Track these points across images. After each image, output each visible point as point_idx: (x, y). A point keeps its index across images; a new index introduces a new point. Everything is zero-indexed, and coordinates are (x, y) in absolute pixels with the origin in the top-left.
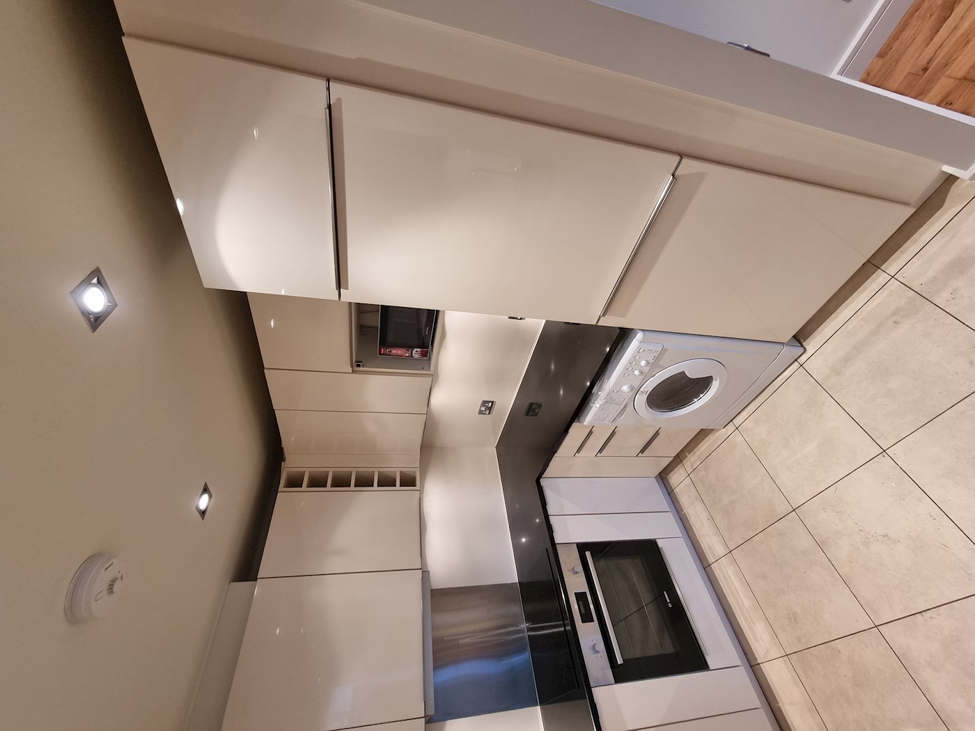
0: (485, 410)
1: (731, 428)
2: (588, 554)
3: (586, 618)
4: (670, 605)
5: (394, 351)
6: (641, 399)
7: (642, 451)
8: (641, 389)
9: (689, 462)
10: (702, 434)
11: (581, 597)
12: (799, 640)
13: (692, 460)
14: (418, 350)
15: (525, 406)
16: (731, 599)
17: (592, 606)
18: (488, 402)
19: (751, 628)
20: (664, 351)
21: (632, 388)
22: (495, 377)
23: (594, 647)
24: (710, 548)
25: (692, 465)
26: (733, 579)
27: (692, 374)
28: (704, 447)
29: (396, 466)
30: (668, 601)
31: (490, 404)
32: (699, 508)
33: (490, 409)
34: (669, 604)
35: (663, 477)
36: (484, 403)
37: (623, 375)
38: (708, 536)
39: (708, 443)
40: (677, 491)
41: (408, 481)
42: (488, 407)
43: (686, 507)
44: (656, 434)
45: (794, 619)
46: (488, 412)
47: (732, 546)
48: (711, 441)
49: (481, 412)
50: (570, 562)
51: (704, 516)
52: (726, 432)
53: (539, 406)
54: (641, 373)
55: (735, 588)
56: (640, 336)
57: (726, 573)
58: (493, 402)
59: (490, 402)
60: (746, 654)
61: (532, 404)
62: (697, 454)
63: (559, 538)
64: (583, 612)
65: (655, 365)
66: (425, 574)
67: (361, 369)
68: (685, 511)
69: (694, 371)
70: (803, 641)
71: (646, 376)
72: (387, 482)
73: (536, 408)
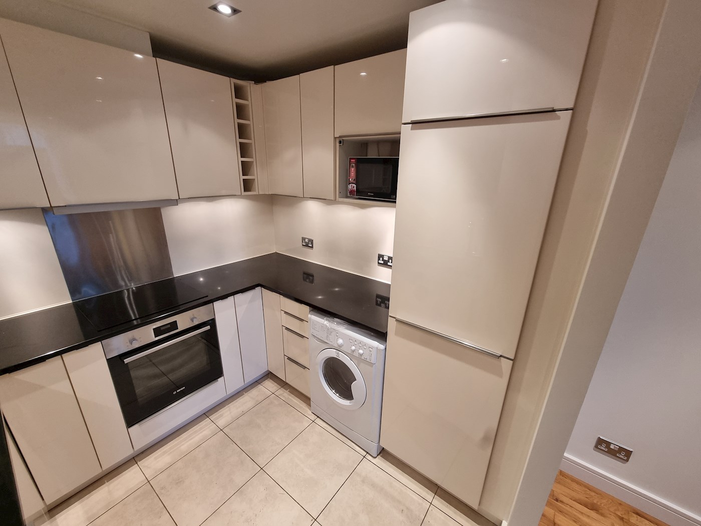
0: (305, 242)
1: (313, 417)
2: (208, 328)
3: (157, 332)
5: (353, 169)
6: (332, 353)
7: (289, 359)
8: (340, 352)
9: (282, 392)
10: (306, 399)
11: (174, 325)
12: (162, 488)
13: (285, 394)
14: (355, 188)
15: (310, 272)
16: (184, 436)
17: (169, 334)
18: (312, 243)
19: (165, 453)
20: (371, 364)
21: (340, 346)
22: (332, 248)
23: (134, 339)
24: (221, 416)
25: (281, 395)
26: (201, 435)
27: (354, 386)
28: (296, 401)
29: (258, 175)
31: (311, 245)
32: (250, 404)
33: (307, 246)
34: (175, 392)
35: (269, 375)
36: (312, 241)
37: (350, 338)
38: (230, 413)
39: (299, 404)
40: (260, 387)
41: (247, 186)
42: (308, 244)
43: (249, 394)
44: (305, 367)
45: (179, 482)
46: (304, 244)
47: (225, 430)
48: (301, 405)
49: (303, 239)
50: (199, 315)
51: (245, 408)
52: (309, 415)
53: (312, 282)
54: (353, 351)
55: (194, 437)
56: (382, 347)
57: (205, 429)
58: (312, 247)
59: (312, 245)
60: (142, 453)
61: (313, 276)
62: (290, 397)
63: (218, 305)
64: (162, 328)
65: (360, 359)
66: (175, 202)
67: (338, 144)
68: (246, 394)
69: (357, 387)
70: (163, 491)
71: (351, 355)
72: (246, 168)
73: (310, 279)
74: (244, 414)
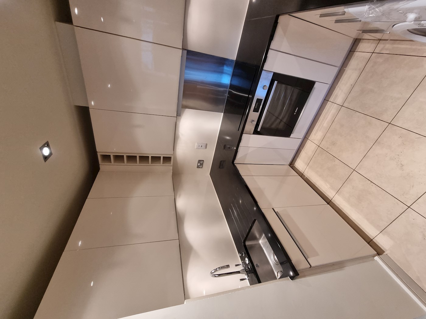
2: (276, 82)
3: (256, 110)
4: (295, 114)
9: (383, 45)
11: (259, 101)
17: (261, 106)
25: (381, 50)
30: (296, 112)
32: (355, 75)
40: (356, 54)
47: (345, 105)
51: (352, 81)
55: (327, 117)
57: (330, 110)
64: (256, 107)
68: (347, 69)
70: (328, 149)
74: (353, 86)
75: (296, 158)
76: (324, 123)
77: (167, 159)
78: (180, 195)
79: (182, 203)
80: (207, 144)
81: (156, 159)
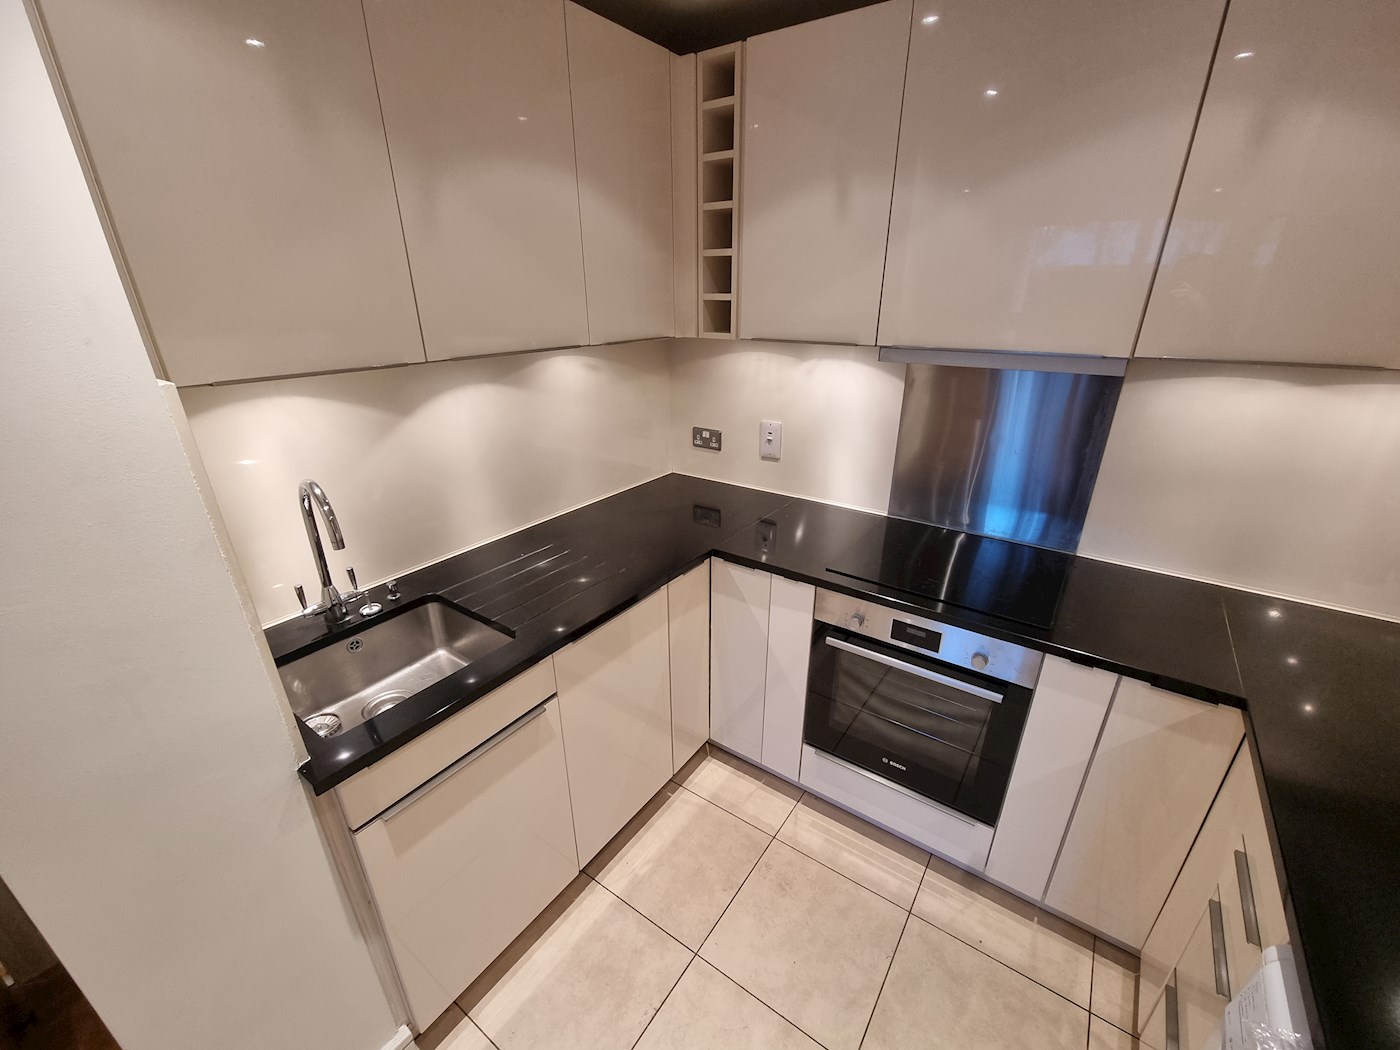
2: (998, 697)
3: (899, 629)
11: (933, 640)
24: (944, 893)
32: (1015, 954)
34: (887, 761)
35: (1132, 966)
38: (961, 913)
40: (1084, 958)
47: (914, 923)
51: (992, 942)
55: (872, 864)
57: (894, 873)
64: (909, 630)
70: (764, 868)
74: (976, 947)
75: (735, 761)
76: (851, 853)
77: (721, 317)
78: (594, 368)
79: (567, 374)
80: (777, 460)
81: (722, 274)
